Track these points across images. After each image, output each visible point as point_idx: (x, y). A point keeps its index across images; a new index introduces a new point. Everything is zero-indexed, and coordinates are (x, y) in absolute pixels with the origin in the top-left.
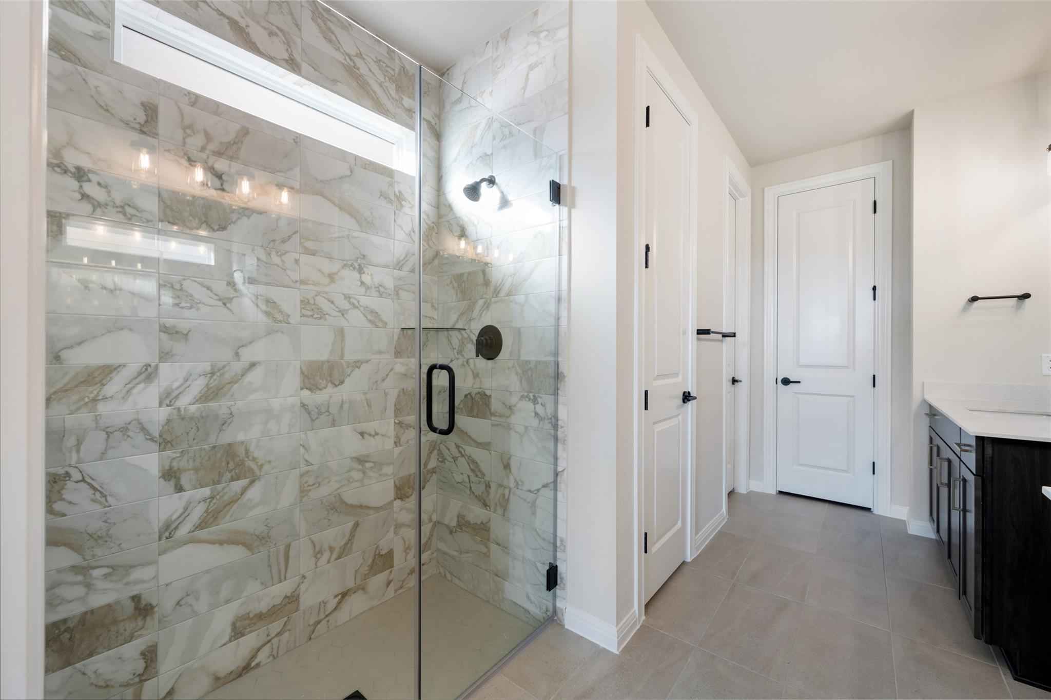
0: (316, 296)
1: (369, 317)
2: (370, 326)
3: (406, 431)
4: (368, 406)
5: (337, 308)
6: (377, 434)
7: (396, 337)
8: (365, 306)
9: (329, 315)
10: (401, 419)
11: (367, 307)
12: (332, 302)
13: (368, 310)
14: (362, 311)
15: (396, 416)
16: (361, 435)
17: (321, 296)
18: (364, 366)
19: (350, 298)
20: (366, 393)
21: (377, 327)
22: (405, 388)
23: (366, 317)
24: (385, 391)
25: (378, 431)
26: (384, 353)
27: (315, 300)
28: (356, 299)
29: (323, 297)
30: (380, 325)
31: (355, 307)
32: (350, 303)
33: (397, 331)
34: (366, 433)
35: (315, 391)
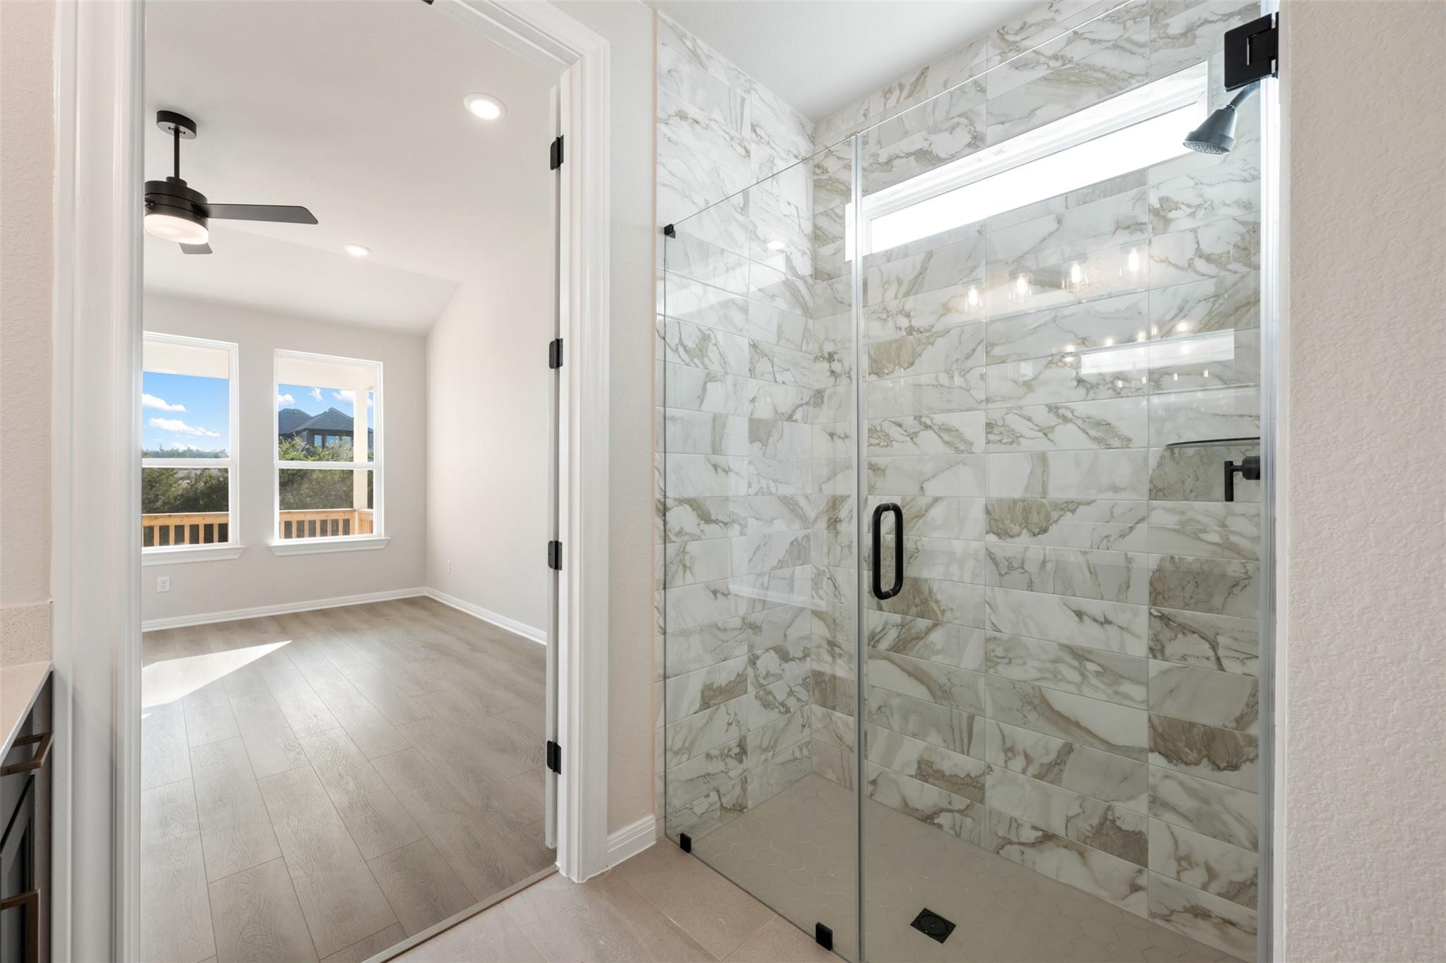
0: (1006, 414)
1: (1093, 433)
2: (1095, 446)
3: (1180, 636)
4: (1091, 573)
5: (1037, 425)
6: (1109, 622)
7: (1153, 463)
8: (1086, 416)
9: (1024, 437)
10: (1166, 610)
11: (1089, 418)
12: (1029, 419)
13: (1090, 422)
14: (1080, 425)
15: (1154, 602)
16: (1077, 615)
17: (1013, 414)
18: (1082, 510)
19: (1057, 408)
20: (1086, 552)
21: (1109, 447)
22: (1177, 557)
23: (1087, 433)
24: (1126, 555)
25: (1110, 618)
26: (1125, 489)
27: (1004, 420)
28: (1068, 408)
29: (1017, 414)
30: (1116, 443)
31: (1065, 419)
32: (1058, 416)
33: (1156, 452)
34: (1087, 615)
35: (1004, 537)
